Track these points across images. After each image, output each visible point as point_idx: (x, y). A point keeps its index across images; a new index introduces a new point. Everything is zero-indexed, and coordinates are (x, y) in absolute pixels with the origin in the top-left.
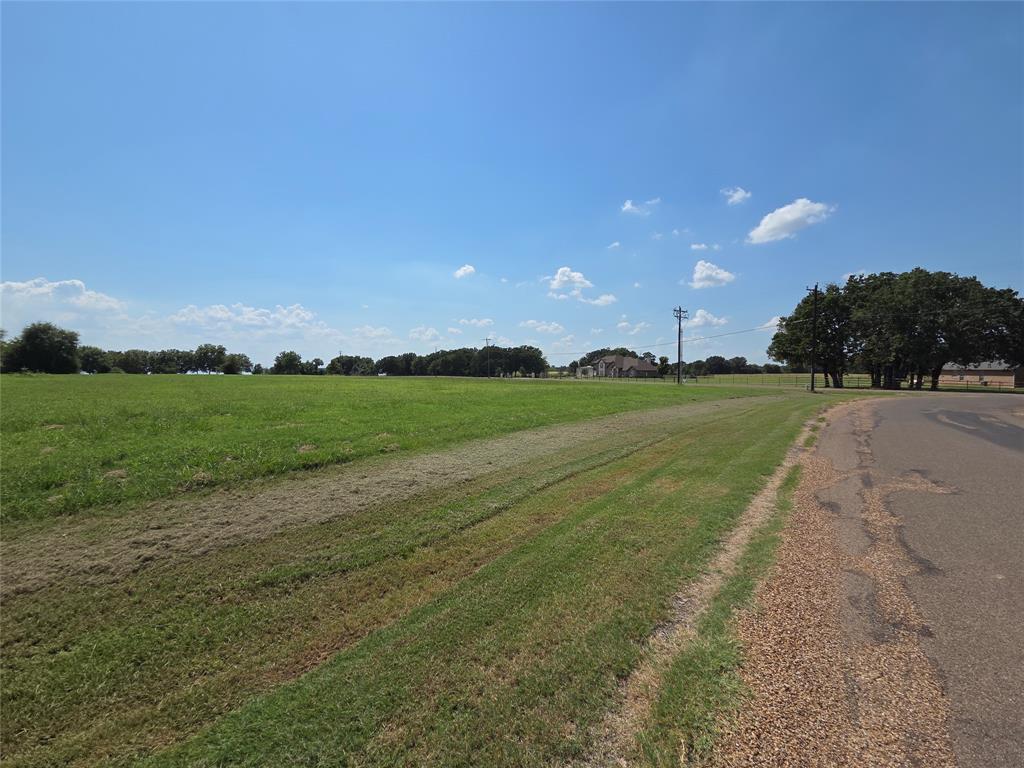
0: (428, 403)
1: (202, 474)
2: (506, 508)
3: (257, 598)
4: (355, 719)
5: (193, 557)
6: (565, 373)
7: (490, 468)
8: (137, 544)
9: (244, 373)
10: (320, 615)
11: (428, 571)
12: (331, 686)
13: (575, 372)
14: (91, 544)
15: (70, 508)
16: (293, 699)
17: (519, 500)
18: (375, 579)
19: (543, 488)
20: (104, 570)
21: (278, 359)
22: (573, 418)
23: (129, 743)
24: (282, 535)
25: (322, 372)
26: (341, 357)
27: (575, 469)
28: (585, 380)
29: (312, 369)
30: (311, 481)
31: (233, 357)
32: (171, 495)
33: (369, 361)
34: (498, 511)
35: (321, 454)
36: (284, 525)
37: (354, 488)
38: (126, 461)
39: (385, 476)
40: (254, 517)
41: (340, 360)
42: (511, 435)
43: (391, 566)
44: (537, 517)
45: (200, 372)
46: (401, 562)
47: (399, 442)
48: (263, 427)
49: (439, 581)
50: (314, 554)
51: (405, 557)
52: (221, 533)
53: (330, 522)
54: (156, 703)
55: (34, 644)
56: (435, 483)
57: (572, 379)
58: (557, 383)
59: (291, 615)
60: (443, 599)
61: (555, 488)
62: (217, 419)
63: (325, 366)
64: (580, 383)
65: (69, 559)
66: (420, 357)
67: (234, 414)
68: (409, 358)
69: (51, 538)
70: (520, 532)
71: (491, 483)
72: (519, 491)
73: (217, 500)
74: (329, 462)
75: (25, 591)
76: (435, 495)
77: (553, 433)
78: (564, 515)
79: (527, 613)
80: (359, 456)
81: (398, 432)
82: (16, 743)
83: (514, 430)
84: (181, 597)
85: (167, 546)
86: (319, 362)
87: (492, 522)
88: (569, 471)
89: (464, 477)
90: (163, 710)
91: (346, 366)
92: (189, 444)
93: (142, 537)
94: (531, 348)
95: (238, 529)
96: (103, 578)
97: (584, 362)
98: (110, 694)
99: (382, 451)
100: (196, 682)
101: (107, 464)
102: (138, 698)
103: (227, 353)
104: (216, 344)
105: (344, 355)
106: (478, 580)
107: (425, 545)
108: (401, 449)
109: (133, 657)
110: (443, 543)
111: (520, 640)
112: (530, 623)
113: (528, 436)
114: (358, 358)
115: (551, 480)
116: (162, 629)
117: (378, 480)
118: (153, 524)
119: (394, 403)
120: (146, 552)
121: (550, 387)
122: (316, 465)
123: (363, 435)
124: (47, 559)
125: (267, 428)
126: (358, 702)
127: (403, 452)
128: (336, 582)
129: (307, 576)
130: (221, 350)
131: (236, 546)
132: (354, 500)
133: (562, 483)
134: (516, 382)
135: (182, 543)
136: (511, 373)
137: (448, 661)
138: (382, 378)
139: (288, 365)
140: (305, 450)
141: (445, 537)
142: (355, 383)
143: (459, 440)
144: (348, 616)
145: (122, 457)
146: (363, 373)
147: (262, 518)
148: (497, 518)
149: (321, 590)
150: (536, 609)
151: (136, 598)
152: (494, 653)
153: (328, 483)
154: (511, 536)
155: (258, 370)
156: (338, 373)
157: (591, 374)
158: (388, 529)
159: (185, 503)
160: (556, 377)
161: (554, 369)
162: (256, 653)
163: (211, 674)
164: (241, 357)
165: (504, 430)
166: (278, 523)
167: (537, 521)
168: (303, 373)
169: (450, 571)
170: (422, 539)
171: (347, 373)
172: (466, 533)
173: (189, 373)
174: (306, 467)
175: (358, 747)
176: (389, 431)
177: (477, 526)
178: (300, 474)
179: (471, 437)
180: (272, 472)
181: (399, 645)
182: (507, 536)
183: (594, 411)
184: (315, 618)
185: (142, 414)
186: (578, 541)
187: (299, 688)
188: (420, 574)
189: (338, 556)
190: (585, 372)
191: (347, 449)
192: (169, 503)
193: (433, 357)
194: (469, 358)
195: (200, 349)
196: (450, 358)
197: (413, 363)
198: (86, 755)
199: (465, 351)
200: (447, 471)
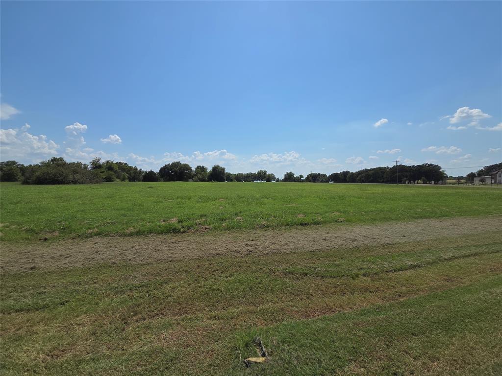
0: (359, 198)
1: (264, 222)
2: (419, 267)
3: (287, 278)
4: (337, 352)
5: (264, 254)
6: (463, 181)
7: (404, 240)
8: (247, 245)
9: (273, 181)
10: (314, 294)
11: (367, 290)
12: (323, 329)
13: (473, 180)
14: (235, 242)
15: (228, 228)
16: (306, 328)
17: (429, 263)
18: (338, 285)
19: (450, 259)
20: (239, 252)
21: (285, 175)
22: (475, 214)
23: (250, 319)
24: (294, 253)
25: (303, 181)
26: (312, 174)
27: (480, 250)
28: (484, 186)
29: (299, 180)
30: (304, 231)
31: (269, 175)
32: (255, 229)
33: (325, 175)
34: (413, 267)
35: (307, 219)
36: (295, 249)
37: (323, 238)
38: (241, 214)
39: (339, 234)
40: (283, 243)
41: (311, 175)
42: (419, 221)
43: (346, 281)
44: (447, 278)
45: (258, 181)
46: (352, 281)
47: (345, 217)
48: (283, 205)
49: (376, 298)
50: (308, 265)
51: (353, 279)
52: (272, 247)
53: (314, 251)
54: (257, 307)
55: (222, 273)
56: (368, 242)
57: (470, 185)
58: (456, 188)
59: (301, 290)
60: (379, 309)
61: (462, 261)
62: (266, 200)
63: (304, 178)
64: (478, 189)
65: (230, 246)
66: (352, 173)
67: (272, 199)
68: (346, 174)
69: (224, 238)
70: (432, 284)
71: (406, 249)
72: (429, 257)
73: (269, 233)
74: (312, 223)
75: (219, 254)
76: (368, 249)
77: (455, 222)
78: (471, 281)
79: (444, 338)
80: (325, 222)
81: (344, 212)
82: (216, 307)
83: (421, 218)
84: (262, 269)
85: (256, 248)
86: (301, 176)
87: (409, 273)
88: (473, 251)
89: (386, 242)
90: (260, 311)
91: (314, 178)
92: (259, 209)
93: (248, 243)
94: (431, 165)
95: (278, 247)
96: (239, 255)
97: (481, 173)
98: (243, 298)
99: (336, 221)
100: (270, 304)
101: (236, 214)
102: (252, 302)
103: (267, 173)
104: (263, 170)
105: (313, 173)
106: (403, 305)
107: (364, 275)
108: (347, 221)
109: (249, 286)
110: (376, 277)
111: (439, 353)
112: (447, 345)
113: (434, 222)
114: (319, 174)
115: (457, 255)
116: (257, 279)
117: (336, 236)
118: (251, 239)
119: (340, 197)
120: (251, 249)
121: (449, 191)
122: (306, 224)
123: (326, 212)
124: (224, 245)
125: (285, 205)
126: (337, 344)
127: (347, 223)
128: (319, 281)
129: (306, 274)
130: (265, 172)
131: (278, 253)
132: (324, 243)
133: (467, 259)
134: (419, 187)
135: (260, 248)
136: (414, 181)
137: (388, 346)
138: (331, 184)
139: (289, 178)
140: (300, 217)
141: (376, 274)
142: (318, 186)
143: (381, 220)
144: (327, 300)
145: (240, 212)
146: (322, 182)
147: (286, 244)
148: (413, 271)
149: (313, 283)
150: (451, 337)
151: (248, 265)
152: (420, 354)
153: (312, 233)
154: (425, 286)
155: (278, 180)
156: (310, 181)
157: (489, 181)
158: (343, 262)
159: (259, 232)
160: (454, 184)
161: (451, 178)
162: (289, 301)
163: (274, 303)
164: (272, 175)
165: (414, 217)
166: (293, 247)
167: (447, 280)
168: (295, 182)
169: (383, 294)
170: (362, 272)
171: (314, 181)
172: (391, 275)
173: (255, 181)
174: (302, 224)
175: (340, 366)
176: (339, 211)
177: (399, 273)
178: (299, 227)
179: (390, 219)
180: (288, 225)
181: (355, 324)
182: (421, 284)
183: (495, 210)
184: (311, 295)
185: (244, 197)
186: (485, 301)
187: (309, 324)
188: (363, 290)
189: (319, 269)
190: (482, 181)
191: (319, 218)
192: (255, 231)
193: (360, 173)
194: (383, 173)
195: (259, 172)
196: (370, 173)
197: (348, 176)
198: (237, 318)
199: (380, 169)
200: (375, 237)
